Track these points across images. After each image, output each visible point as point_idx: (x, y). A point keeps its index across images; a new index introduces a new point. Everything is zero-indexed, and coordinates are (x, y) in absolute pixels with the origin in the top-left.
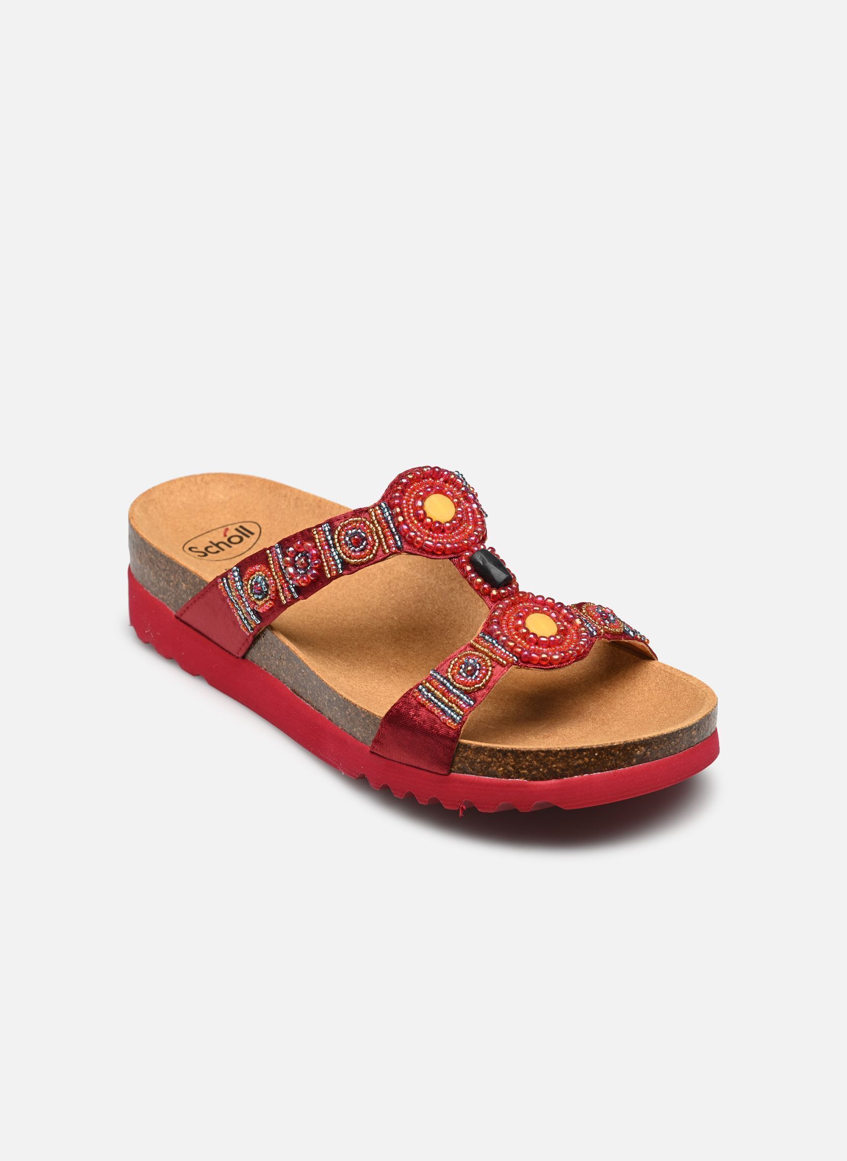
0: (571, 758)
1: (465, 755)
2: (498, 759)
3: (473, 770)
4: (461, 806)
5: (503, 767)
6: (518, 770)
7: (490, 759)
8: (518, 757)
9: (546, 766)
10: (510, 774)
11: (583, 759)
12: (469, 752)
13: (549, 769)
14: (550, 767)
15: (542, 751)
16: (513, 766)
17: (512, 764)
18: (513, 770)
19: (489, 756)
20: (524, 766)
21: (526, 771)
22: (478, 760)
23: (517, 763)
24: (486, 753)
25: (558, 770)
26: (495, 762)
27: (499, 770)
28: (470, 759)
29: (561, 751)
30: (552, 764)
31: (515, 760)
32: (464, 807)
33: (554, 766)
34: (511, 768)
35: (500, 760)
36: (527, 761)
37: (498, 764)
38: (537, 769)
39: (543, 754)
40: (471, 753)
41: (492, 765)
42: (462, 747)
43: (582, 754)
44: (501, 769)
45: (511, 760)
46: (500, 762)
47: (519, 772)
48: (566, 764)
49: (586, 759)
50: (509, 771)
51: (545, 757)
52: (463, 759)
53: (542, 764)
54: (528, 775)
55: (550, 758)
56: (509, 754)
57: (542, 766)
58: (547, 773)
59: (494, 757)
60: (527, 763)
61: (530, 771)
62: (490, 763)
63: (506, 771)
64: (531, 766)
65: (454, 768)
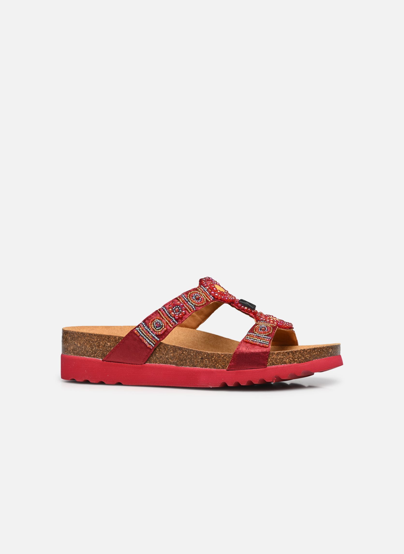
0: (312, 352)
1: (273, 357)
2: (286, 356)
3: (276, 363)
4: (274, 378)
5: (288, 359)
6: (294, 359)
7: (283, 357)
8: (294, 354)
9: (304, 356)
10: (291, 362)
11: (315, 353)
12: (274, 356)
13: (305, 357)
14: (305, 356)
15: (302, 350)
16: (292, 358)
17: (292, 357)
18: (292, 359)
19: (283, 356)
20: (296, 357)
21: (297, 359)
22: (278, 358)
23: (293, 357)
24: (281, 355)
25: (308, 358)
26: (285, 358)
27: (287, 360)
28: (275, 358)
29: (308, 349)
30: (306, 355)
31: (292, 356)
32: (275, 378)
33: (306, 356)
34: (291, 359)
35: (287, 356)
36: (297, 355)
37: (286, 358)
38: (301, 358)
39: (302, 351)
40: (275, 356)
41: (284, 359)
42: (271, 354)
43: (315, 350)
44: (288, 360)
45: (291, 356)
46: (287, 357)
47: (294, 360)
48: (310, 355)
49: (316, 353)
50: (291, 360)
51: (303, 352)
52: (272, 359)
53: (302, 355)
54: (298, 361)
55: (305, 353)
56: (290, 353)
57: (302, 356)
58: (304, 359)
59: (284, 355)
60: (297, 356)
61: (298, 359)
62: (283, 358)
63: (289, 361)
64: (299, 357)
65: (268, 364)
